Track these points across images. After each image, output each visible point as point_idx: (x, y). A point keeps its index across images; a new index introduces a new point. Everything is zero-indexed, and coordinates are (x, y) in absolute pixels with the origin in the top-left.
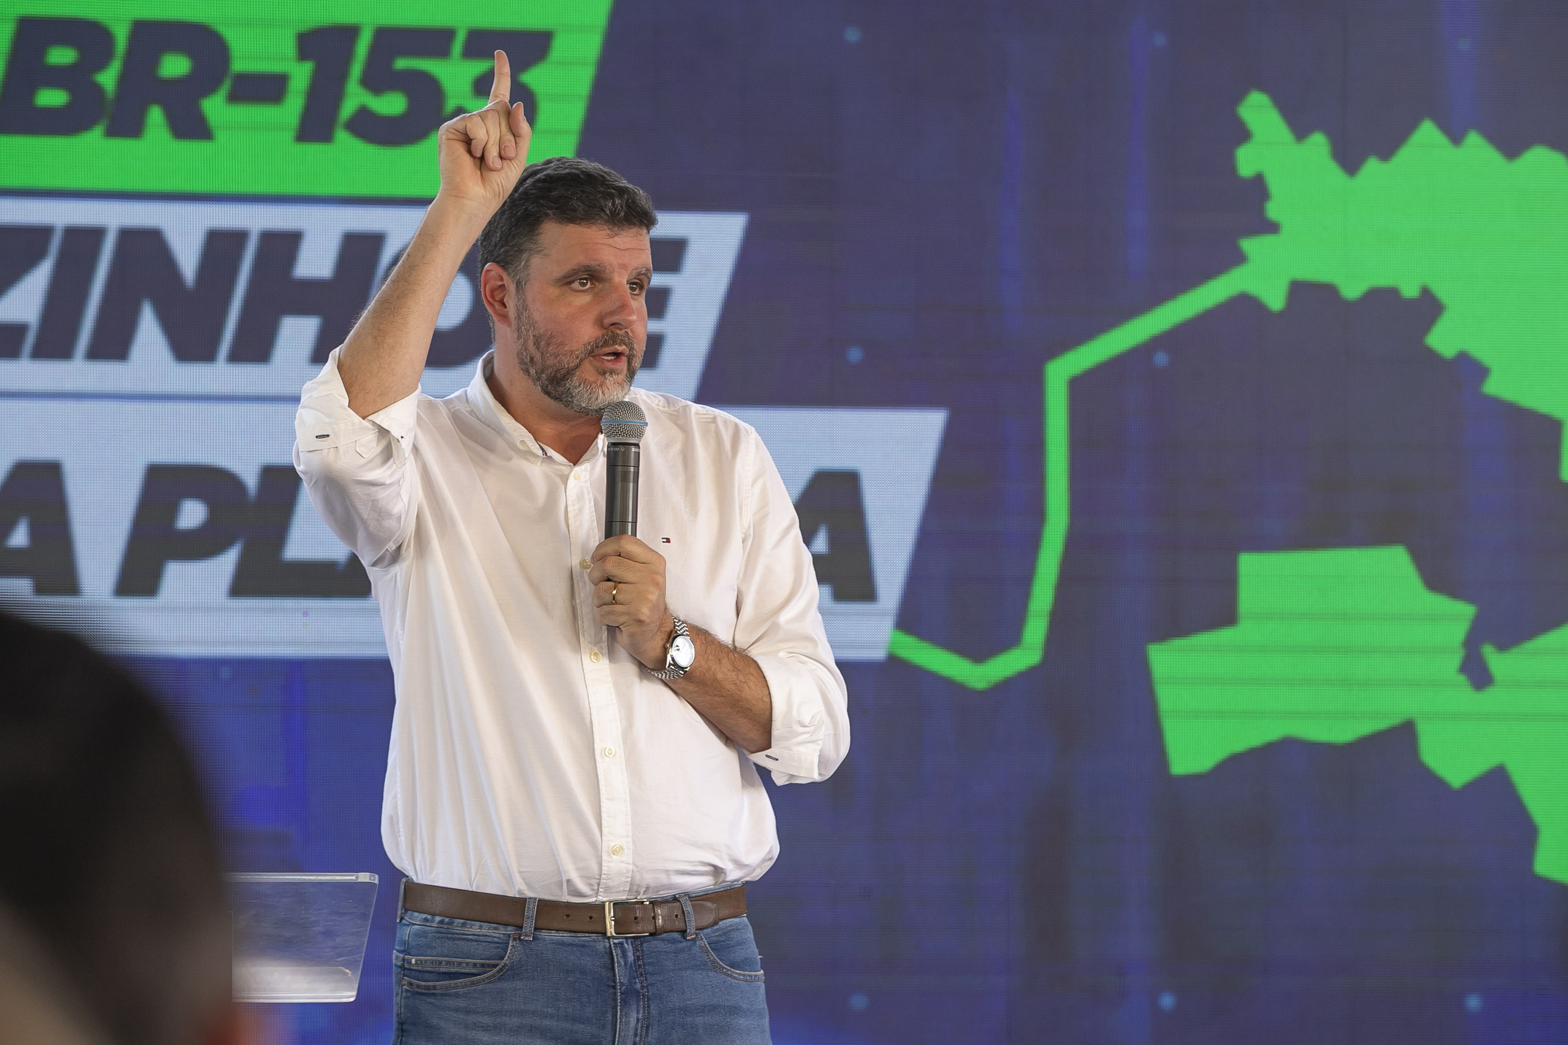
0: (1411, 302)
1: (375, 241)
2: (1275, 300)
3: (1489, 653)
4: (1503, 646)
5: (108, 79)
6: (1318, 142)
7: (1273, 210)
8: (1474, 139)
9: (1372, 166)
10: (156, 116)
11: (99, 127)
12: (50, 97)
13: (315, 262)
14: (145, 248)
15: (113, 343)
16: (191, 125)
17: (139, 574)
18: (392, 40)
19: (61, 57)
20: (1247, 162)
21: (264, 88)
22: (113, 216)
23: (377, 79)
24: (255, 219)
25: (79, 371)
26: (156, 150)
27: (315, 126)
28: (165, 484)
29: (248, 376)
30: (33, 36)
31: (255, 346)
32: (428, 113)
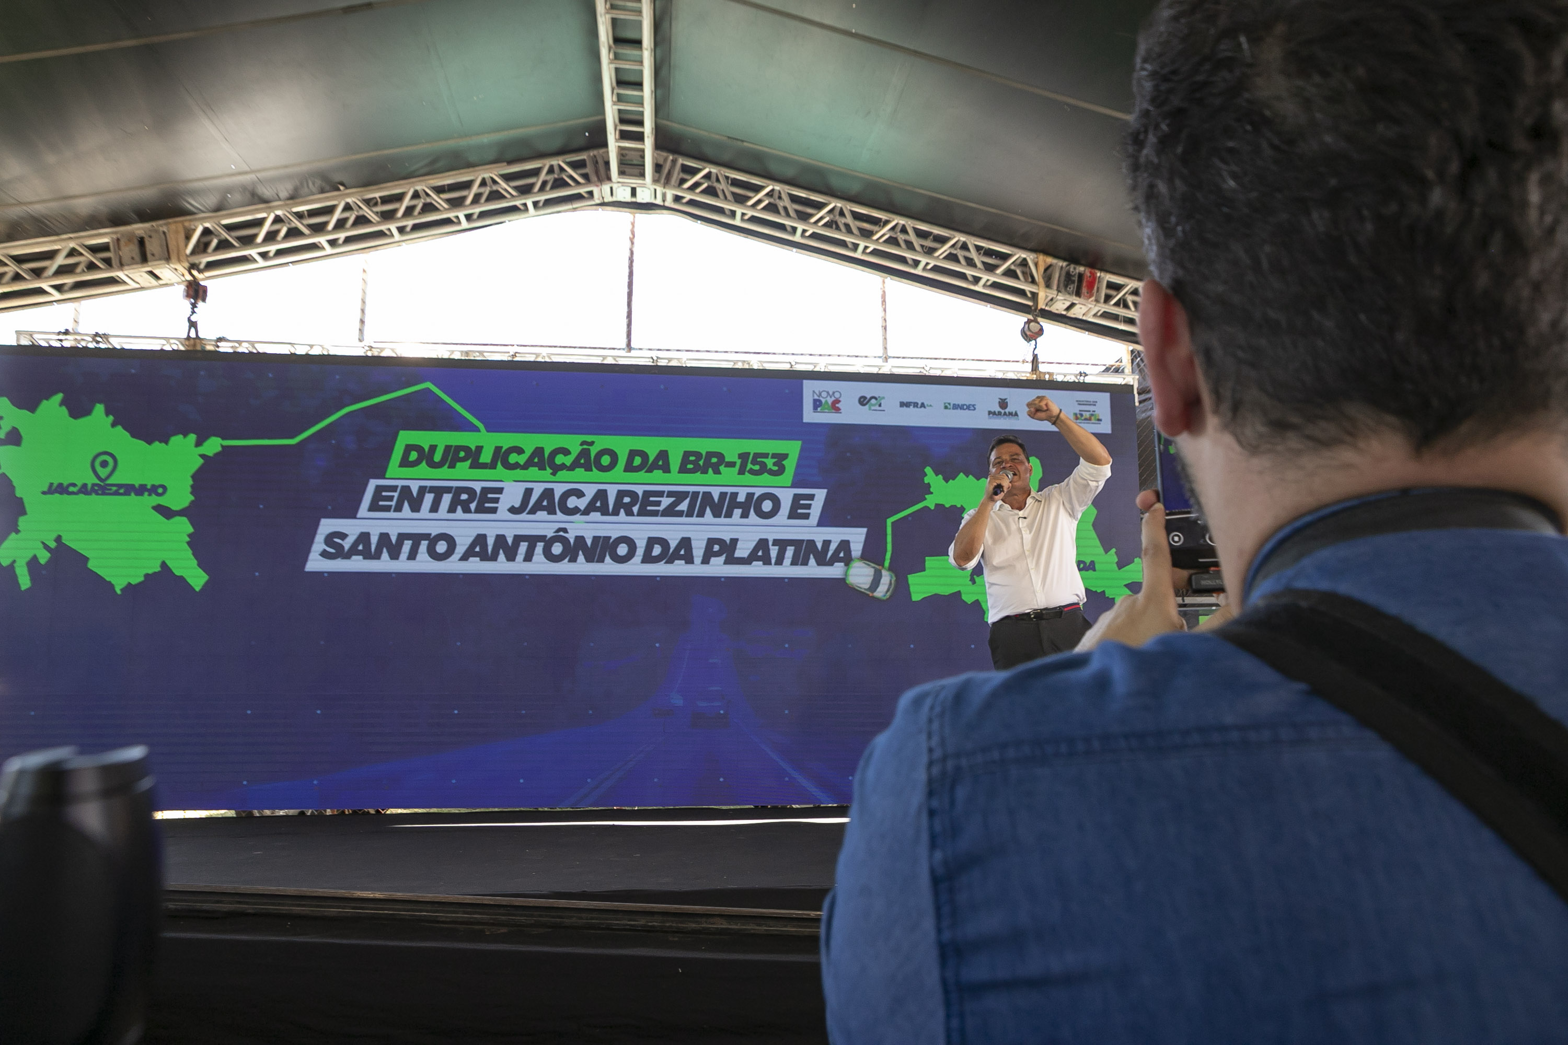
1: (753, 494)
2: (932, 507)
5: (701, 463)
6: (940, 477)
7: (932, 490)
8: (970, 477)
9: (951, 481)
10: (710, 470)
11: (699, 472)
12: (690, 466)
13: (741, 498)
14: (708, 496)
15: (701, 514)
16: (717, 472)
17: (706, 561)
18: (757, 455)
19: (692, 458)
20: (926, 480)
21: (732, 465)
22: (702, 489)
23: (754, 462)
24: (729, 490)
25: (694, 519)
26: (710, 477)
27: (741, 472)
28: (711, 542)
29: (728, 520)
30: (687, 454)
31: (729, 515)
32: (763, 469)
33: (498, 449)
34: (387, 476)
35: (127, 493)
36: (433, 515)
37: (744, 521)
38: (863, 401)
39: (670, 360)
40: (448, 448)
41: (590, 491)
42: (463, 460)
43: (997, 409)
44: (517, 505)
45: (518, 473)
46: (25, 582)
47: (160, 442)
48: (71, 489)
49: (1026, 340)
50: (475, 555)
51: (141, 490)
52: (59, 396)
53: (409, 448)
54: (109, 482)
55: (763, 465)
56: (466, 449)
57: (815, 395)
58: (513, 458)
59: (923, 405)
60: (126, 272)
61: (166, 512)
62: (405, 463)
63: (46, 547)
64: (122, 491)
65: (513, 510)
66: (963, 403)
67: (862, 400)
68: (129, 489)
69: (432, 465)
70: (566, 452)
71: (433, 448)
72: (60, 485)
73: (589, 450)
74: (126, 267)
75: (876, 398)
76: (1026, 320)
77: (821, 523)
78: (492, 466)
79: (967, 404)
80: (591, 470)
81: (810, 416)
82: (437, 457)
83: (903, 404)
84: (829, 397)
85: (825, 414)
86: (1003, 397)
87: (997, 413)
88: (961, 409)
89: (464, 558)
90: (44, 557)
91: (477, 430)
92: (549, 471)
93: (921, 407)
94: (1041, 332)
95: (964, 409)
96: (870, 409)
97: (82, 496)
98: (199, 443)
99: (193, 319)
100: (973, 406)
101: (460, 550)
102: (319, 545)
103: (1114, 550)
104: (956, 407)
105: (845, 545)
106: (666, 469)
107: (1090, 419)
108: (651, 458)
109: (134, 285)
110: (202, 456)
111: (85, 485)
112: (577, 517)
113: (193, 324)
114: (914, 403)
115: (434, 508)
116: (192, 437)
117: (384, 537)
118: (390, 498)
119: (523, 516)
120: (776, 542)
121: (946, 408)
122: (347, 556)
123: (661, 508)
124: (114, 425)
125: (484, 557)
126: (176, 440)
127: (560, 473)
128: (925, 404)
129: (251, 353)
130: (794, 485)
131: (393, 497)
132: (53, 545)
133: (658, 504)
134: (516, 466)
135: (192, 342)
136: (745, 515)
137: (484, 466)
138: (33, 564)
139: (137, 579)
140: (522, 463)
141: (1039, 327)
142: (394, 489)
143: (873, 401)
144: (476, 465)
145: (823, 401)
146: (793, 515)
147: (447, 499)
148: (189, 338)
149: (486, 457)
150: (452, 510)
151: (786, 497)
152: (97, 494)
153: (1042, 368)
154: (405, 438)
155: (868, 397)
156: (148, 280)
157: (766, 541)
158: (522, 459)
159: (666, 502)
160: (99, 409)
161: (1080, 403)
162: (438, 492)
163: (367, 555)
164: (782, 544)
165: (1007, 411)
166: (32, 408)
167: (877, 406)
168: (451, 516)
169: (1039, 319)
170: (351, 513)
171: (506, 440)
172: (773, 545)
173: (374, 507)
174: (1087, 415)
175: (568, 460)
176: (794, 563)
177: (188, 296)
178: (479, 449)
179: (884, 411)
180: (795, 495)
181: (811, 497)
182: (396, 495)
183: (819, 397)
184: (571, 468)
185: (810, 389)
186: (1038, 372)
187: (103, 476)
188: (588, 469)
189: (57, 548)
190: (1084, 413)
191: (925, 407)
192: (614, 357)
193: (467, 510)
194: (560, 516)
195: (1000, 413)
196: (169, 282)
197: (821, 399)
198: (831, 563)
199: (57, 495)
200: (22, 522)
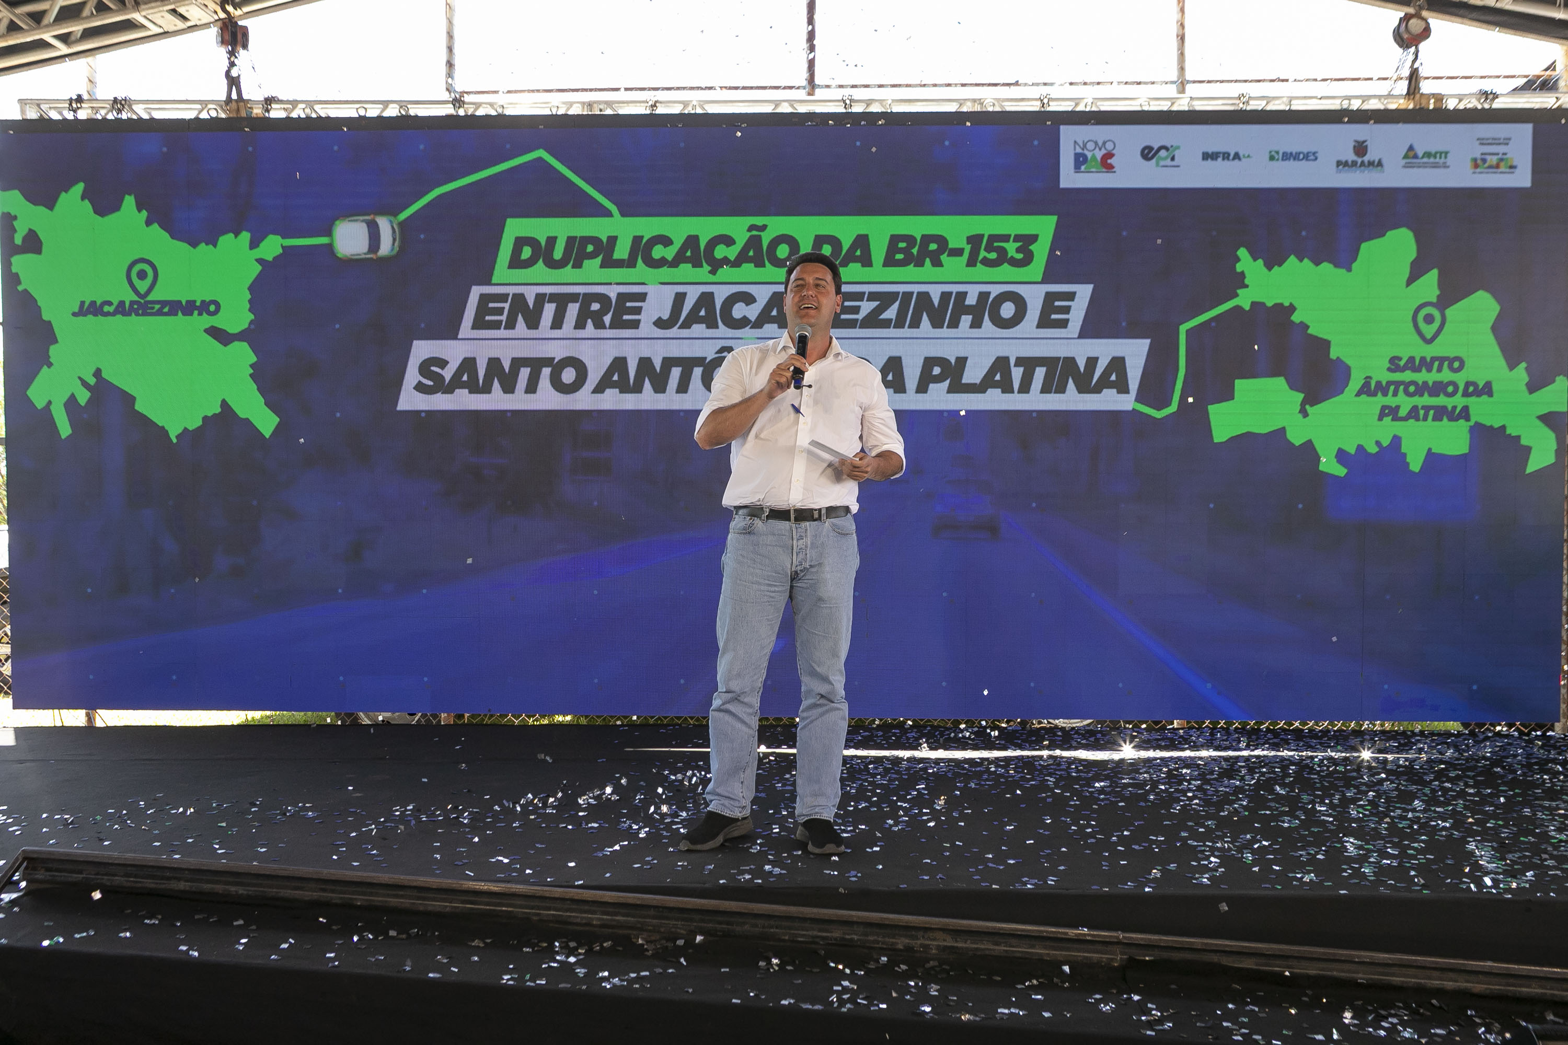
0: (1287, 307)
1: (989, 293)
2: (1247, 307)
3: (1307, 407)
4: (1312, 406)
5: (915, 251)
6: (1260, 262)
7: (1247, 281)
8: (1306, 261)
9: (1276, 268)
10: (928, 261)
11: (912, 265)
12: (899, 256)
13: (971, 300)
14: (924, 297)
15: (915, 324)
16: (937, 263)
17: (922, 388)
18: (993, 238)
19: (902, 245)
20: (1239, 267)
21: (958, 252)
22: (916, 289)
23: (989, 249)
24: (955, 289)
25: (906, 332)
26: (928, 270)
27: (971, 263)
28: (929, 362)
29: (952, 332)
30: (895, 239)
31: (954, 324)
32: (1003, 258)
33: (637, 240)
34: (494, 280)
35: (172, 313)
36: (557, 333)
37: (976, 332)
38: (1148, 153)
39: (869, 102)
40: (571, 240)
41: (763, 295)
42: (592, 256)
43: (1351, 156)
44: (666, 316)
45: (665, 273)
46: (65, 429)
47: (207, 244)
48: (106, 308)
49: (1401, 46)
50: (613, 385)
51: (189, 308)
52: (79, 187)
53: (520, 242)
54: (149, 298)
55: (1002, 252)
56: (595, 240)
57: (1077, 147)
58: (658, 252)
59: (1237, 156)
60: (144, 13)
61: (221, 336)
62: (516, 263)
63: (85, 384)
64: (166, 310)
65: (660, 324)
66: (1299, 150)
67: (1146, 151)
68: (174, 308)
69: (552, 264)
70: (728, 241)
71: (552, 241)
72: (93, 303)
73: (759, 237)
74: (143, 7)
75: (1167, 149)
76: (1402, 14)
77: (1086, 332)
78: (630, 263)
79: (1305, 151)
80: (763, 266)
81: (1069, 178)
82: (558, 254)
83: (1206, 156)
84: (1097, 149)
85: (1092, 174)
86: (1361, 139)
87: (1350, 163)
88: (1294, 159)
89: (599, 389)
90: (83, 397)
91: (609, 214)
92: (706, 268)
93: (1234, 159)
94: (1426, 32)
95: (1299, 160)
96: (1157, 165)
97: (119, 317)
98: (254, 244)
99: (234, 73)
100: (1314, 153)
101: (593, 378)
102: (412, 376)
103: (1523, 365)
104: (1287, 156)
105: (1118, 364)
106: (866, 261)
107: (1497, 166)
108: (846, 246)
109: (155, 30)
110: (260, 261)
111: (122, 303)
112: (747, 332)
113: (233, 82)
114: (1224, 154)
115: (557, 323)
116: (245, 236)
117: (494, 363)
118: (500, 311)
119: (674, 332)
120: (1020, 361)
121: (1272, 158)
122: (449, 389)
123: (860, 316)
124: (148, 223)
125: (624, 387)
126: (227, 240)
127: (720, 271)
128: (1241, 155)
129: (308, 118)
130: (1046, 280)
131: (504, 308)
132: (92, 381)
133: (856, 310)
134: (662, 263)
135: (234, 105)
136: (976, 324)
137: (619, 264)
138: (71, 403)
139: (194, 423)
140: (670, 258)
141: (1423, 25)
142: (503, 298)
143: (1163, 153)
144: (609, 263)
145: (1089, 155)
146: (1044, 322)
147: (573, 310)
148: (229, 100)
149: (622, 251)
150: (580, 324)
151: (1035, 297)
152: (137, 314)
153: (1426, 87)
154: (515, 228)
155: (1156, 148)
156: (171, 23)
157: (1007, 359)
158: (669, 253)
159: (867, 307)
160: (129, 201)
161: (1483, 142)
162: (562, 301)
163: (474, 388)
164: (1029, 364)
165: (1366, 159)
166: (50, 204)
167: (1169, 160)
168: (581, 333)
169: (1425, 13)
170: (451, 332)
171: (648, 226)
172: (1016, 365)
173: (479, 324)
174: (1493, 160)
175: (732, 253)
176: (1045, 389)
177: (223, 42)
178: (613, 240)
179: (1178, 166)
180: (1048, 294)
181: (1071, 296)
182: (507, 306)
183: (1083, 150)
184: (737, 263)
185: (1069, 136)
186: (1418, 96)
187: (142, 290)
188: (759, 264)
189: (96, 383)
190: (1489, 158)
191: (1240, 159)
192: (791, 102)
193: (599, 325)
194: (722, 330)
195: (1354, 164)
196: (198, 23)
197: (1086, 152)
198: (1097, 390)
199: (90, 317)
200: (54, 351)
